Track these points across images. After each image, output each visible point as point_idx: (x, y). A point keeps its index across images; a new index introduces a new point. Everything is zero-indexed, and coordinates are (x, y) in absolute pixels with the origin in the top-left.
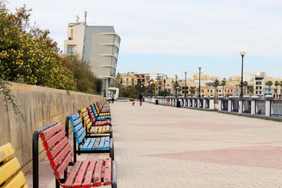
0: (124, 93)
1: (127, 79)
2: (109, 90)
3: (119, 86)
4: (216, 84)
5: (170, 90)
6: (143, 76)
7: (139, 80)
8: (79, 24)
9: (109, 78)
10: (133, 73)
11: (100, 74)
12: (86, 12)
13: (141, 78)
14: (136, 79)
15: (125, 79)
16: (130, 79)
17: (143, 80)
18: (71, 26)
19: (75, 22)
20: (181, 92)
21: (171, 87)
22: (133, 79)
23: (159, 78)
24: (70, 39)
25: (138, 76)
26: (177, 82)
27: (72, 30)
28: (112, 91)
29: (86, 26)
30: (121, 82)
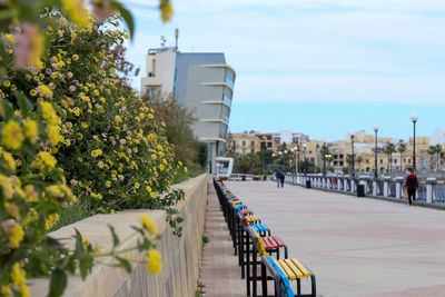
0: (242, 166)
1: (244, 143)
2: (218, 162)
3: (231, 154)
4: (390, 149)
5: (313, 159)
6: (269, 137)
7: (263, 144)
8: (166, 50)
9: (218, 142)
10: (253, 132)
11: (203, 134)
12: (177, 31)
13: (266, 142)
14: (258, 142)
15: (240, 142)
16: (248, 143)
17: (270, 144)
18: (152, 53)
19: (160, 47)
20: (332, 163)
21: (315, 155)
22: (253, 143)
23: (295, 141)
24: (150, 75)
25: (261, 137)
26: (324, 148)
27: (154, 61)
28: (221, 162)
29: (178, 54)
30: (234, 148)
